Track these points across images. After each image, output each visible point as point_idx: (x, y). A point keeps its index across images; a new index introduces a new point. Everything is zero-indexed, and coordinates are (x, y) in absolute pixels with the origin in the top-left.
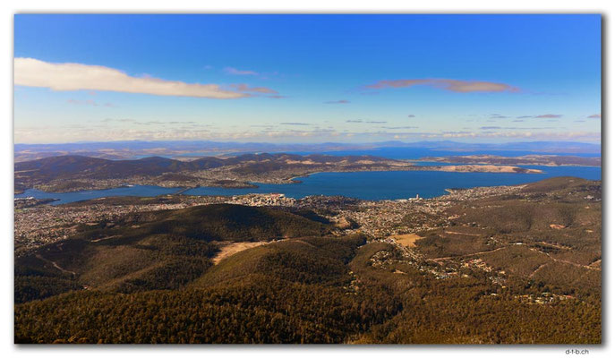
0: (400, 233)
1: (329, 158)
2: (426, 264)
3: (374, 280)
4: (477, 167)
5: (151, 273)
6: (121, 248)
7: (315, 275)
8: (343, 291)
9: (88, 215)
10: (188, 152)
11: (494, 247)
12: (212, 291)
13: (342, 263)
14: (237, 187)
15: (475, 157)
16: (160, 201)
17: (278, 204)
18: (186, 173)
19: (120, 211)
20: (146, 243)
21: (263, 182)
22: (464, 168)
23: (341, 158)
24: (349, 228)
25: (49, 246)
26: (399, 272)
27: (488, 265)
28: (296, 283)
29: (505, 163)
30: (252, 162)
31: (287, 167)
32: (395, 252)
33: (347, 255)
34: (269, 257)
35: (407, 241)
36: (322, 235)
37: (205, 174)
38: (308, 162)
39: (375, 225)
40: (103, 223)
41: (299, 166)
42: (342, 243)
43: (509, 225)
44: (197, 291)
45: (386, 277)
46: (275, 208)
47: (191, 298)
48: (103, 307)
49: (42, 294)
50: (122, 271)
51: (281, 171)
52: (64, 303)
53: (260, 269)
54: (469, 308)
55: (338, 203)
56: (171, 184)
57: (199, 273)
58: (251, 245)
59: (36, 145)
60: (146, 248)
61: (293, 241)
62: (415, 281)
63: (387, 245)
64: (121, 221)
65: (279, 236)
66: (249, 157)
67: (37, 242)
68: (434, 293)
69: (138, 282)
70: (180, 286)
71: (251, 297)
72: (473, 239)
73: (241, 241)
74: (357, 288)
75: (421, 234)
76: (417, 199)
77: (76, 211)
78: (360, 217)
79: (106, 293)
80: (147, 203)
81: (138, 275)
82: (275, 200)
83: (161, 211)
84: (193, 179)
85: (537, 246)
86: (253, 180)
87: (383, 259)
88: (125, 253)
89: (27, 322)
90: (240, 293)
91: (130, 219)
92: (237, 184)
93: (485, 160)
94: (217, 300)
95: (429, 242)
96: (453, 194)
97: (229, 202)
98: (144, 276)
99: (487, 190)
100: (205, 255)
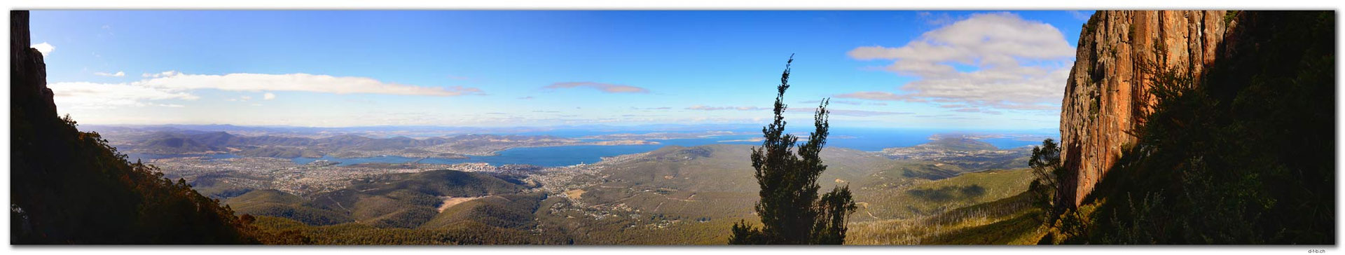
0: (571, 189)
1: (520, 138)
2: (589, 210)
3: (553, 223)
4: (620, 142)
5: (397, 215)
6: (377, 197)
7: (511, 221)
8: (531, 233)
9: (358, 174)
10: (422, 134)
11: (632, 194)
12: (438, 232)
13: (530, 213)
14: (456, 159)
15: (619, 135)
16: (403, 167)
17: (484, 170)
18: (421, 148)
19: (378, 172)
20: (394, 194)
21: (473, 154)
22: (612, 143)
23: (529, 138)
24: (535, 187)
25: (336, 192)
26: (570, 217)
27: (629, 207)
28: (498, 227)
29: (637, 138)
30: (465, 140)
31: (490, 144)
32: (567, 203)
33: (534, 207)
34: (478, 209)
35: (575, 195)
36: (516, 193)
37: (433, 149)
38: (506, 141)
39: (553, 184)
40: (367, 180)
41: (499, 143)
42: (530, 198)
43: (641, 179)
44: (428, 231)
45: (561, 221)
46: (483, 173)
47: (423, 235)
48: (366, 235)
49: (331, 222)
50: (379, 213)
51: (486, 147)
52: (343, 230)
53: (471, 217)
54: (617, 237)
55: (527, 170)
56: (411, 155)
57: (429, 218)
58: (465, 200)
59: (330, 128)
60: (394, 198)
61: (495, 197)
62: (581, 223)
63: (562, 199)
64: (378, 179)
65: (485, 193)
66: (464, 136)
67: (329, 188)
68: (595, 230)
69: (389, 222)
70: (417, 226)
71: (465, 237)
72: (619, 190)
73: (458, 197)
74: (541, 230)
75: (585, 189)
76: (582, 165)
77: (351, 171)
78: (542, 179)
79: (369, 227)
80: (395, 168)
81: (388, 216)
82: (482, 167)
83: (403, 174)
84: (426, 152)
85: (658, 191)
86: (467, 154)
87: (559, 209)
88: (380, 201)
89: (323, 238)
90: (458, 234)
91: (384, 178)
92: (455, 156)
93: (625, 137)
94: (442, 238)
95: (590, 195)
96: (606, 160)
97: (450, 169)
98: (392, 217)
99: (628, 157)
100: (433, 206)
